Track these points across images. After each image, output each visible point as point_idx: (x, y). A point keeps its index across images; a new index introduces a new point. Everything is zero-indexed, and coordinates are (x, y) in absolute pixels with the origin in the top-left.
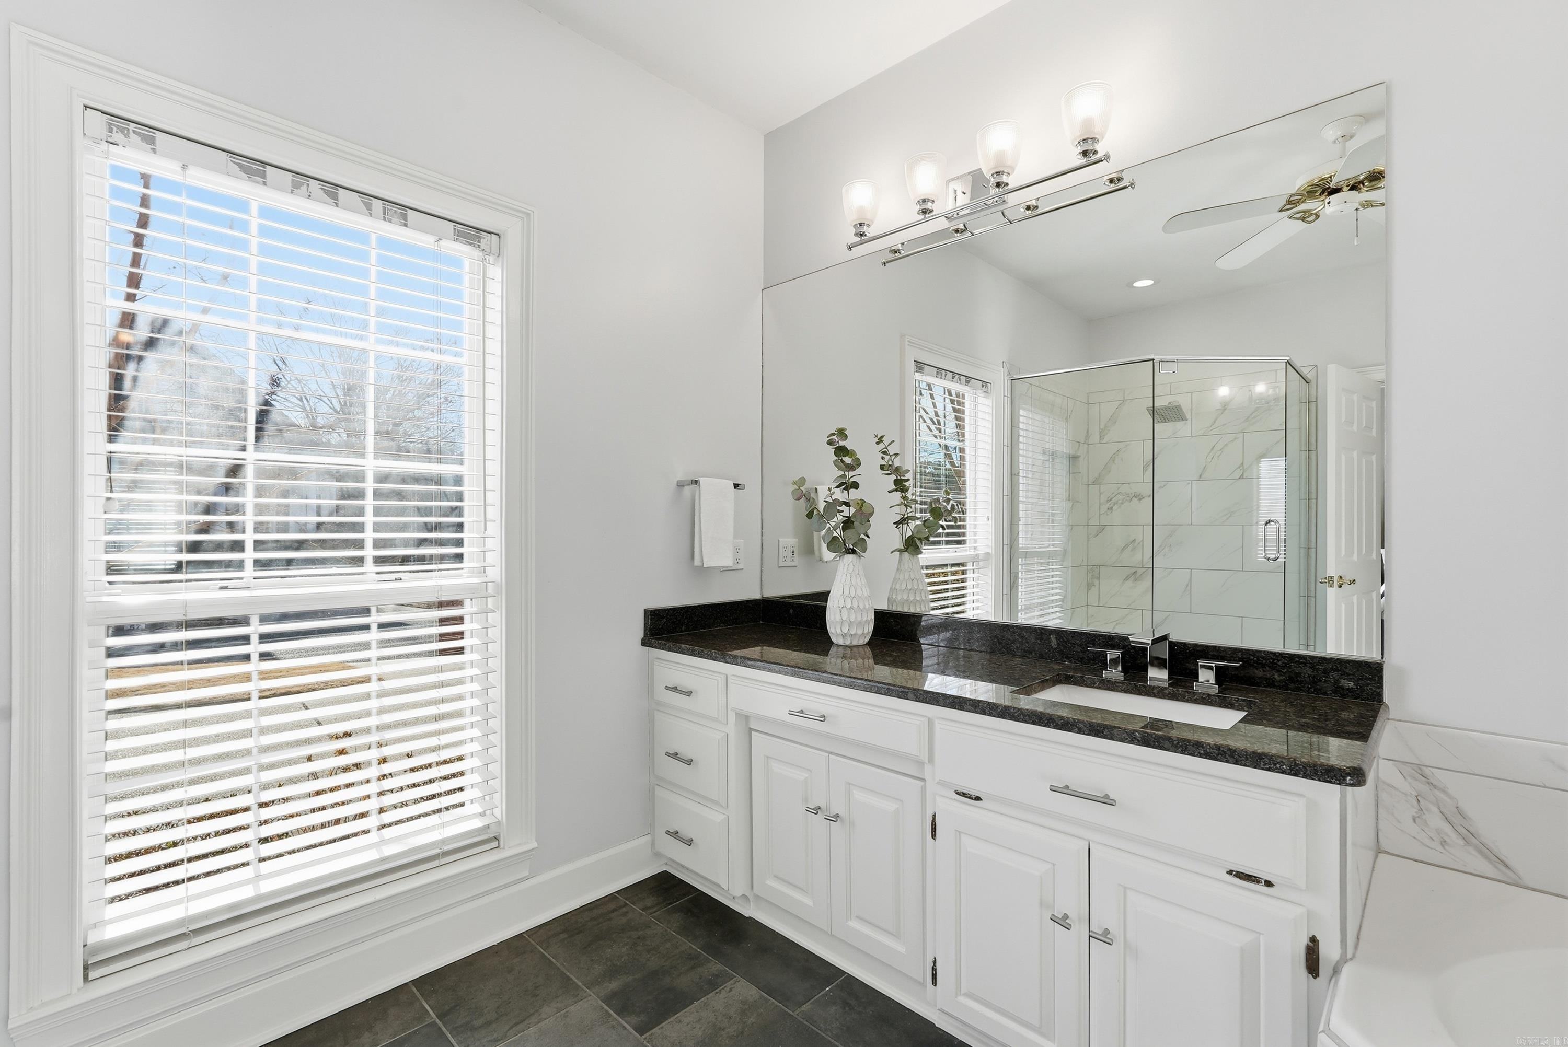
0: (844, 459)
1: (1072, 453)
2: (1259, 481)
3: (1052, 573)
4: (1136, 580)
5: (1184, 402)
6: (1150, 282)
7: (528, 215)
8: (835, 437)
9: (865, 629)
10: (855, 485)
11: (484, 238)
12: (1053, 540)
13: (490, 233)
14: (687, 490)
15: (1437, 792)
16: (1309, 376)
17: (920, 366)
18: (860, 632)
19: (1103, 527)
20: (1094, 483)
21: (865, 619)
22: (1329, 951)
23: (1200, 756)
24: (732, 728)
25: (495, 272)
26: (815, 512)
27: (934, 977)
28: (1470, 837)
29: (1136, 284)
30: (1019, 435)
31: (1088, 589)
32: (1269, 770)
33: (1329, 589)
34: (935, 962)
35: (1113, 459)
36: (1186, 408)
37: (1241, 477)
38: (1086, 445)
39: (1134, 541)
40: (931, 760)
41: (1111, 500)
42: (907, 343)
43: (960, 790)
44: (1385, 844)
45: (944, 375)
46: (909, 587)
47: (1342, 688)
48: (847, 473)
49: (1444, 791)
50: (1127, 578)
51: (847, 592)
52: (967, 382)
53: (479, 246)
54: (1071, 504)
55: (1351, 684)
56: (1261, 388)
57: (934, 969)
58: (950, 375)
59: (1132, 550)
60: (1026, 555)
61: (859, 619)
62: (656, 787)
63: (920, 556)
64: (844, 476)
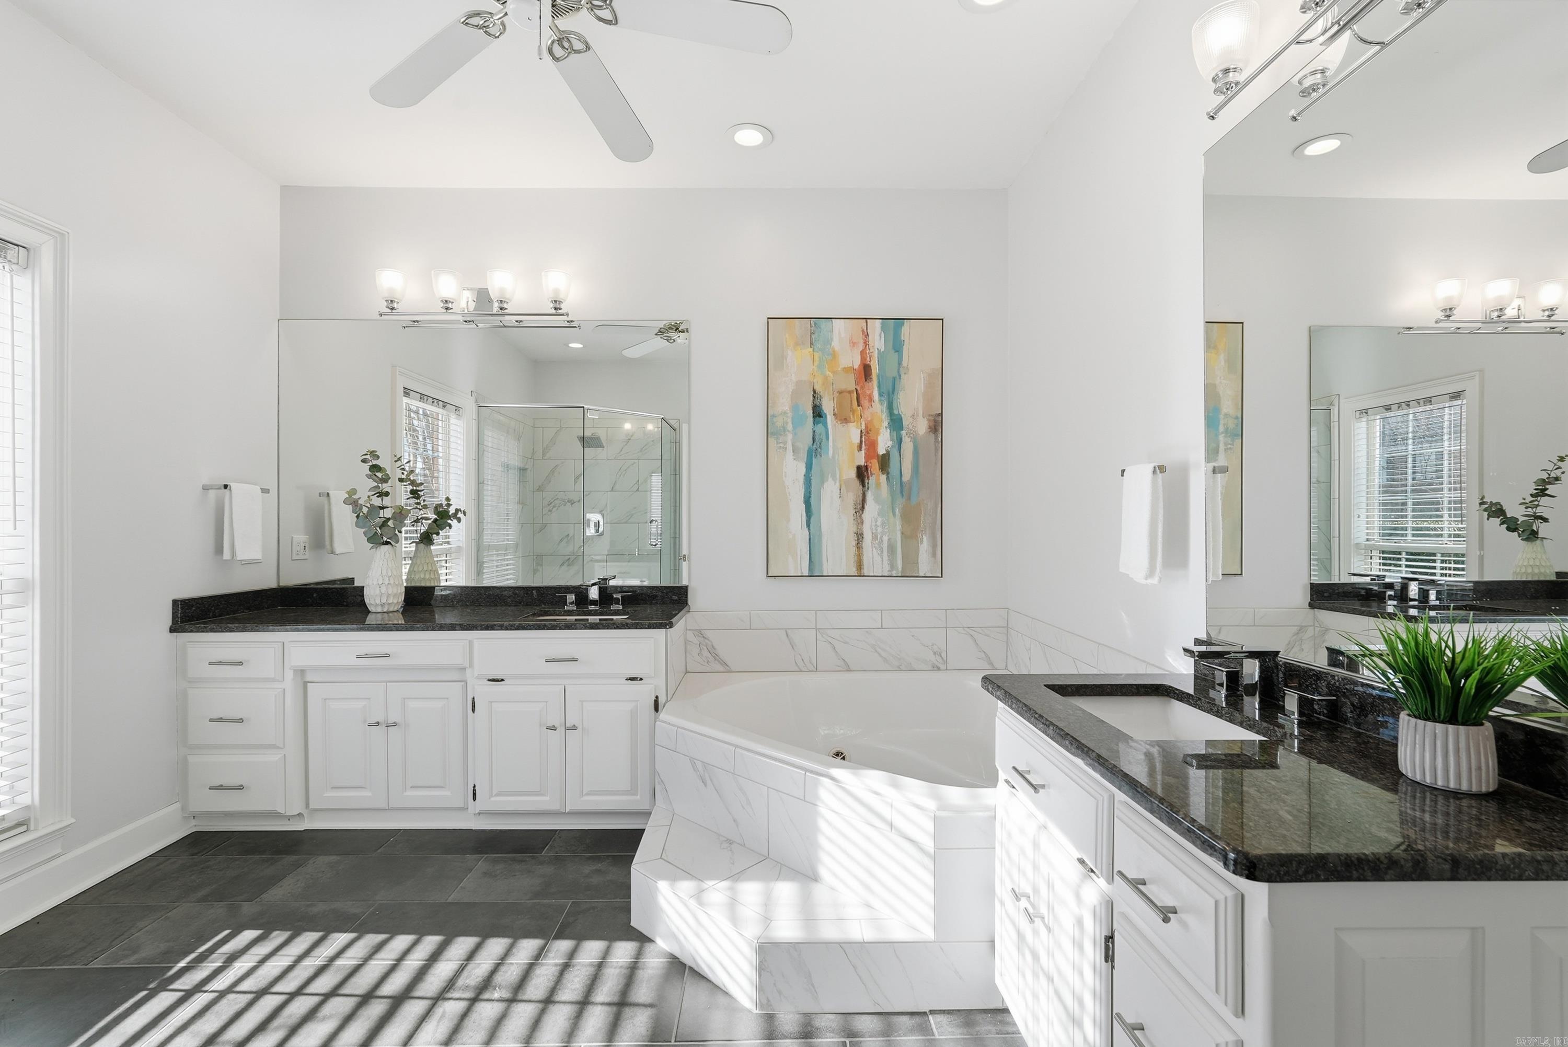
0: (377, 474)
1: (522, 466)
2: (651, 493)
3: (508, 562)
4: (569, 565)
5: (601, 433)
6: (580, 346)
7: (63, 234)
8: (368, 457)
9: (397, 599)
10: (387, 494)
11: (11, 250)
12: (508, 535)
13: (17, 245)
14: (212, 494)
15: (706, 641)
16: (676, 426)
17: (407, 392)
18: (395, 601)
19: (544, 526)
20: (538, 490)
21: (399, 591)
22: (662, 700)
23: (615, 629)
24: (289, 682)
25: (23, 282)
26: (361, 514)
27: (474, 794)
28: (716, 657)
29: (570, 345)
30: (484, 451)
31: (534, 574)
32: (641, 628)
33: (684, 562)
34: (474, 787)
35: (553, 471)
36: (603, 439)
37: (638, 490)
38: (532, 460)
39: (568, 535)
40: (471, 665)
41: (551, 503)
42: (398, 373)
43: (491, 678)
44: (689, 670)
45: (425, 399)
46: (425, 569)
47: (673, 600)
48: (380, 485)
49: (708, 640)
50: (562, 564)
51: (384, 573)
52: (444, 406)
53: (5, 257)
54: (521, 506)
55: (677, 597)
56: (650, 427)
57: (474, 790)
58: (431, 400)
59: (567, 542)
60: (489, 548)
61: (395, 591)
62: (188, 756)
63: (432, 547)
64: (378, 487)
